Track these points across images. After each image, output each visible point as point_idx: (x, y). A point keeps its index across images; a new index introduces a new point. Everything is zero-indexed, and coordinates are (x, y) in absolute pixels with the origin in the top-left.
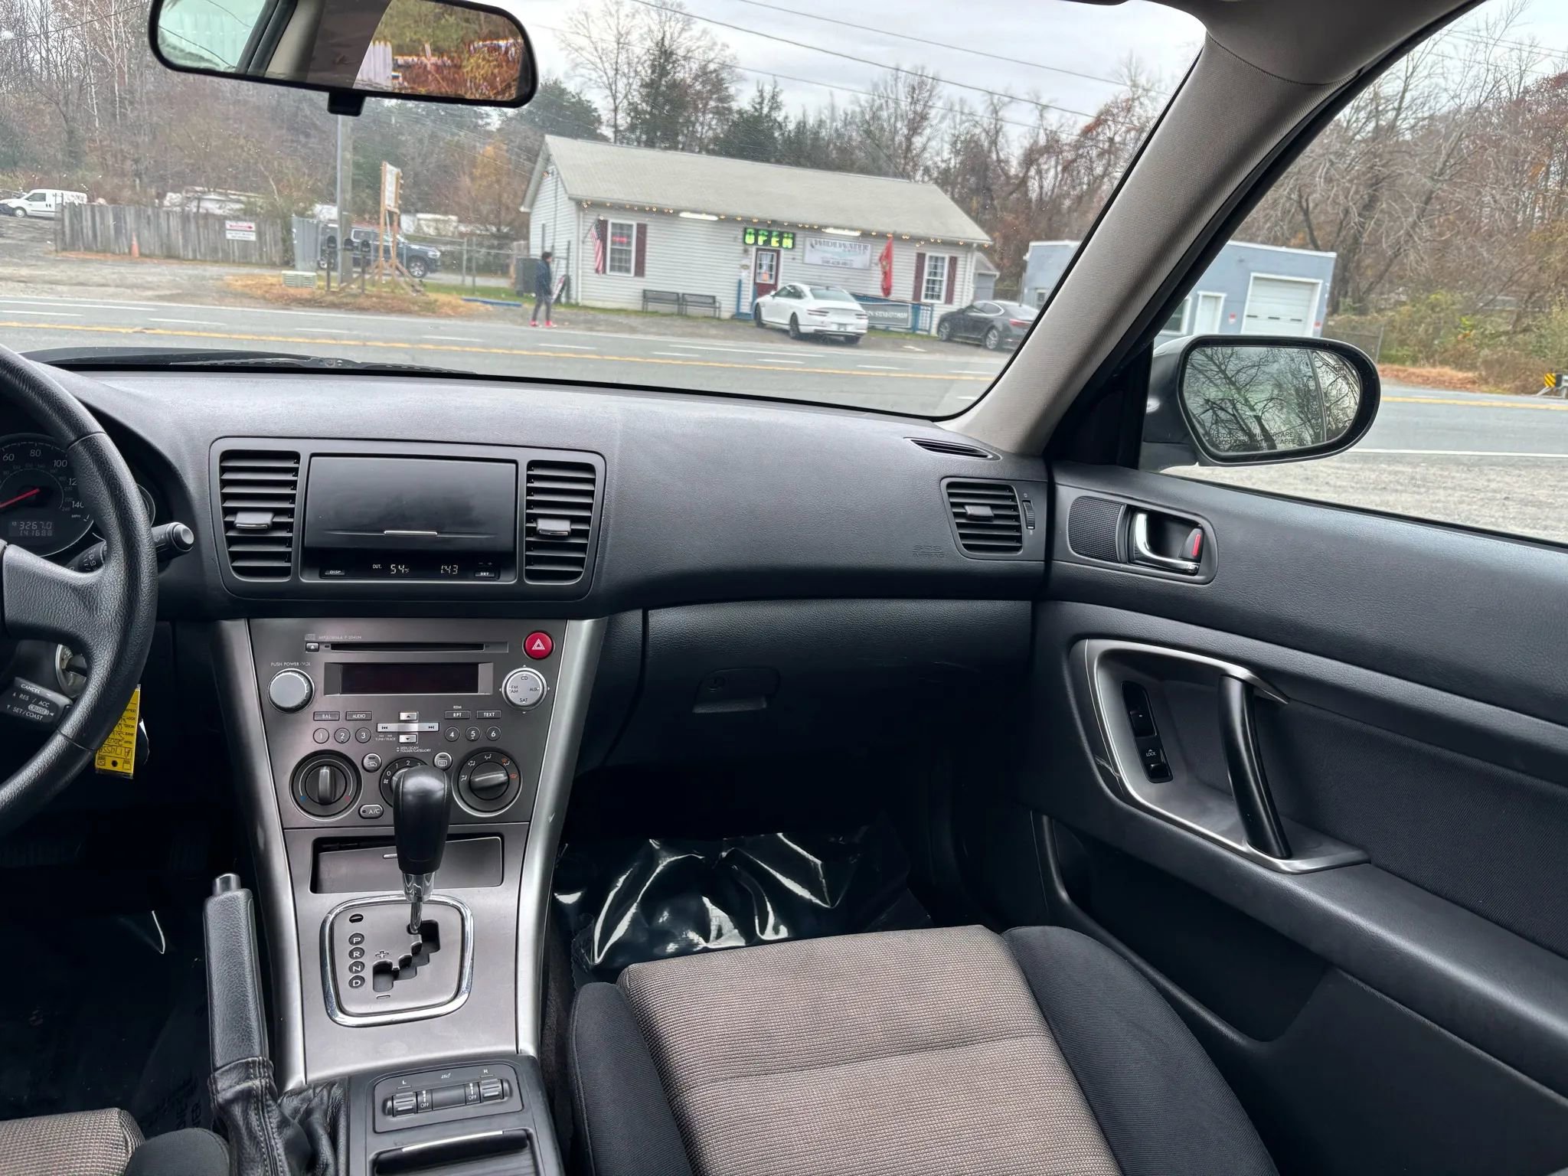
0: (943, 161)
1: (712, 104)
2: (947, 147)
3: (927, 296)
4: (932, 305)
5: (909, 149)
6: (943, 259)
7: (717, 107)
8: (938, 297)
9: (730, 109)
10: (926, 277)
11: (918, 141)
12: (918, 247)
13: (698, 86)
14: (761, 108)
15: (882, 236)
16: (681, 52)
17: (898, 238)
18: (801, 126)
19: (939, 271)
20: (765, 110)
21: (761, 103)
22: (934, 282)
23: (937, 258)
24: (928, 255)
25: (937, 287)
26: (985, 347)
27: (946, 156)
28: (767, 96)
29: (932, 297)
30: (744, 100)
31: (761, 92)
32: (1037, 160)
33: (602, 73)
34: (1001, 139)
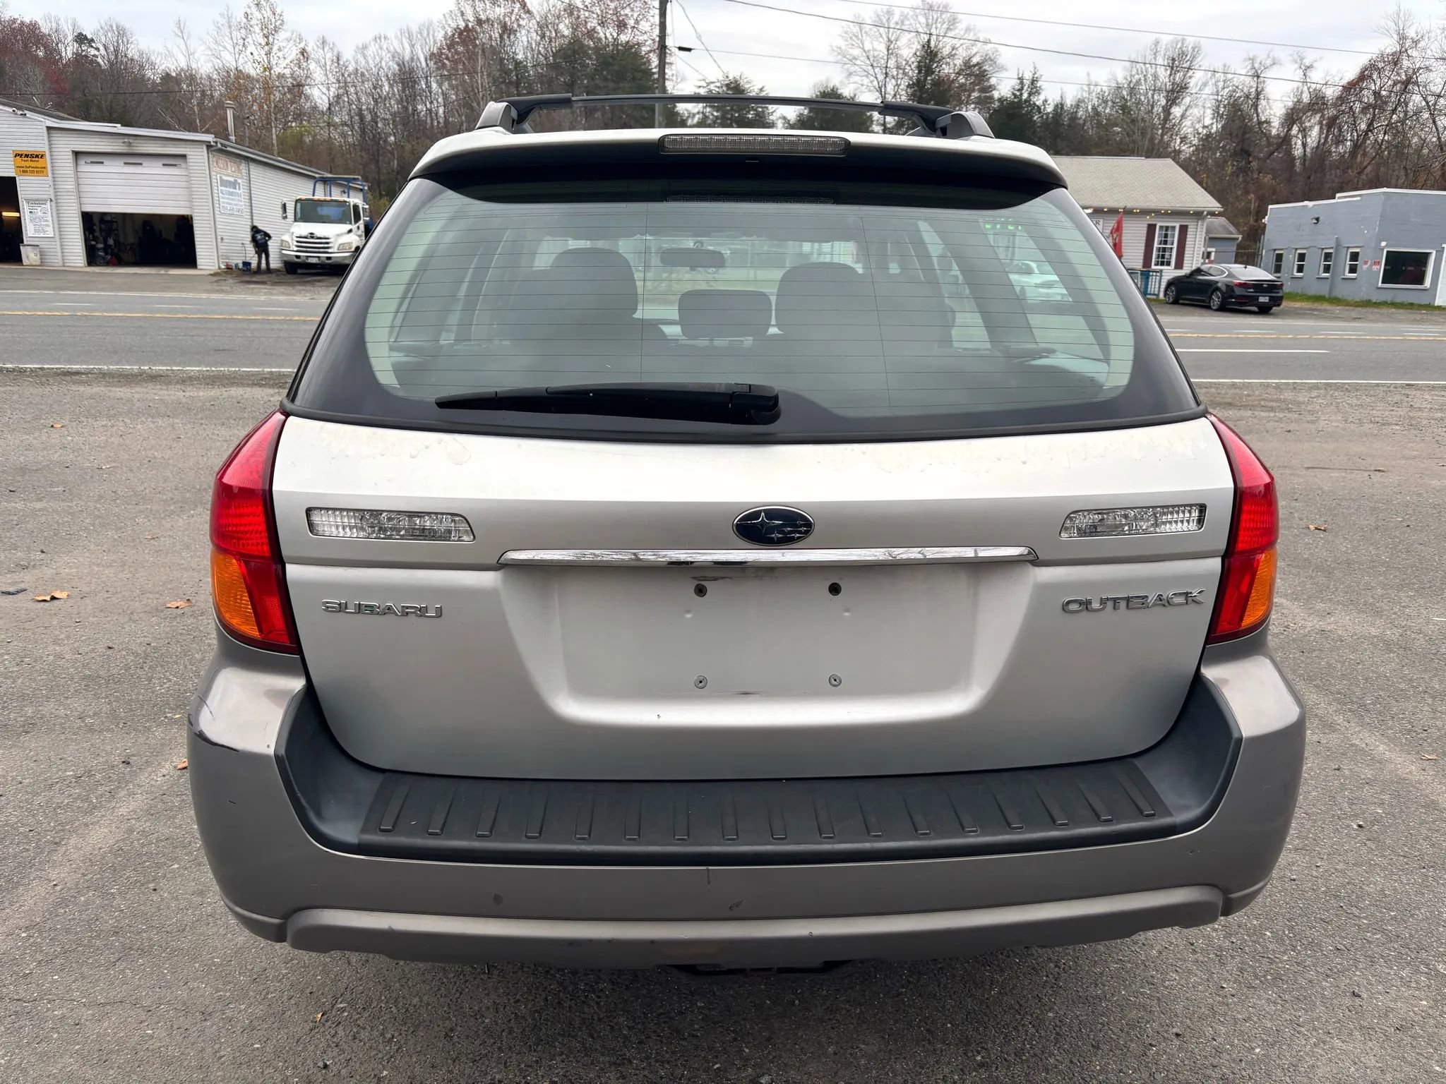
0: (1204, 127)
1: (975, 94)
2: (1209, 112)
3: (1157, 264)
4: (1161, 271)
5: (1166, 119)
6: (1174, 228)
7: (979, 98)
8: (1169, 264)
9: (991, 98)
10: (1156, 245)
11: (1177, 111)
12: (1148, 220)
13: (962, 80)
14: (1021, 94)
15: (1113, 211)
16: (946, 51)
17: (1129, 212)
18: (1060, 107)
19: (1169, 239)
20: (1025, 96)
21: (1020, 90)
22: (1164, 250)
23: (1167, 228)
24: (1158, 225)
25: (1167, 254)
26: (1208, 307)
27: (1208, 121)
28: (1027, 83)
29: (1162, 264)
30: (1004, 87)
31: (1021, 79)
32: (1301, 118)
33: (872, 78)
34: (1263, 103)
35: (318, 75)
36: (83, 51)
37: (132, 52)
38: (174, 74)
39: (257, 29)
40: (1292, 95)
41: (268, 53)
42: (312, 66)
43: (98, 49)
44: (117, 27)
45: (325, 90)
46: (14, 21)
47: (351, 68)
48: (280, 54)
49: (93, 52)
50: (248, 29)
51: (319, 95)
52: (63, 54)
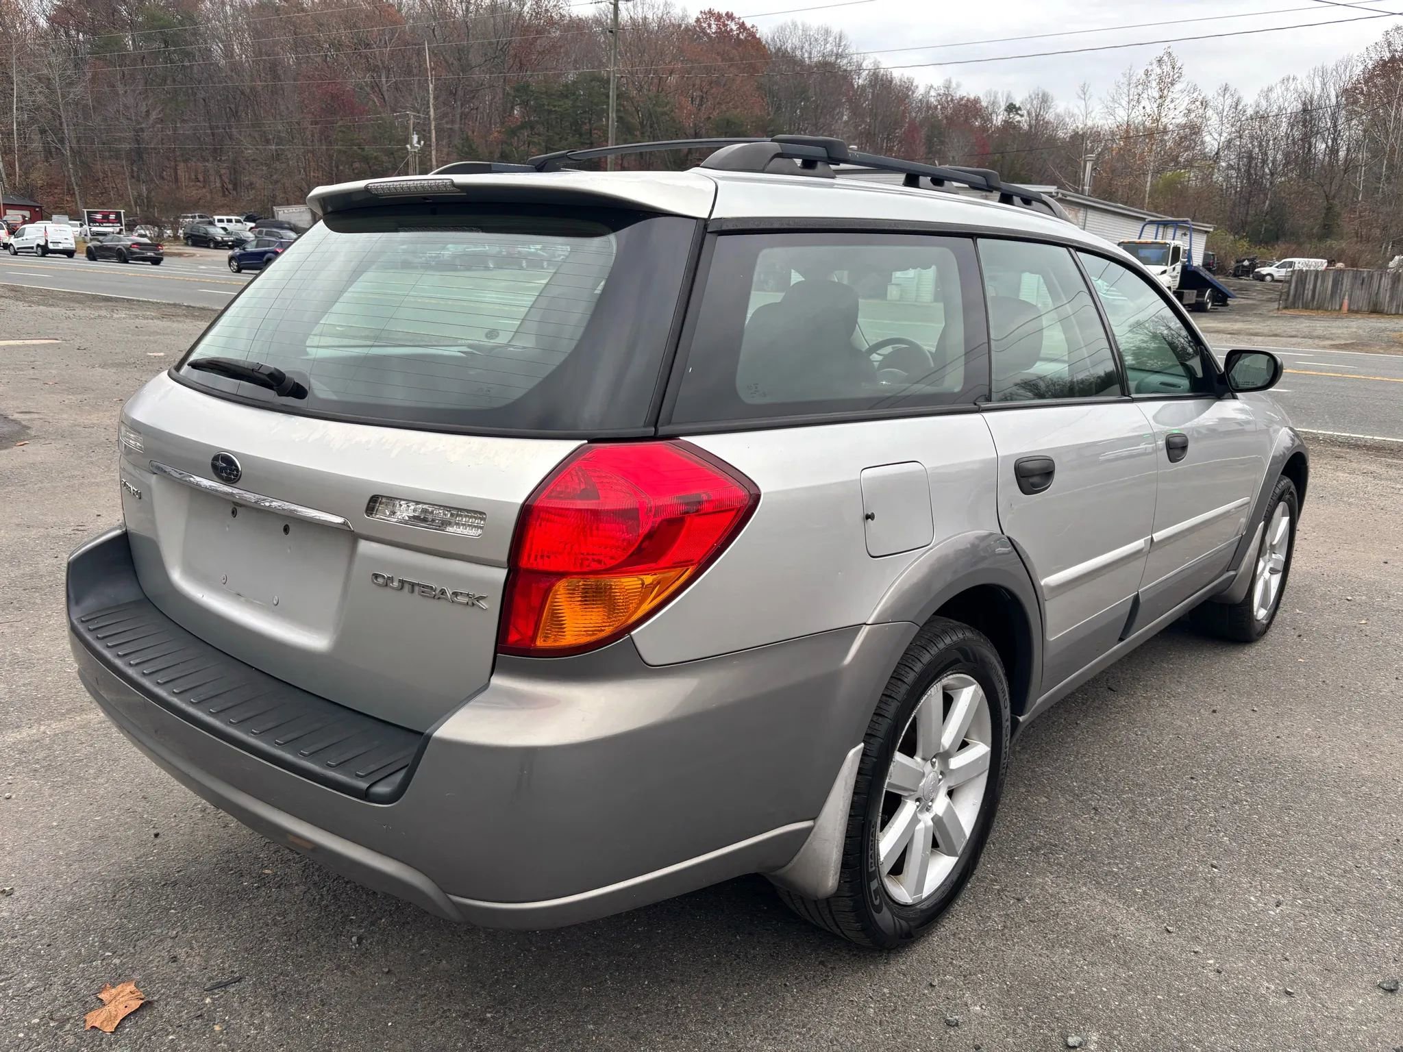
35: (1214, 120)
36: (1010, 118)
37: (1050, 116)
38: (1081, 133)
39: (1154, 84)
41: (1160, 106)
42: (1210, 113)
43: (1022, 116)
44: (1044, 95)
45: (1216, 136)
46: (962, 99)
47: (1250, 112)
48: (1172, 106)
49: (1018, 118)
50: (1145, 85)
51: (1211, 141)
52: (995, 122)
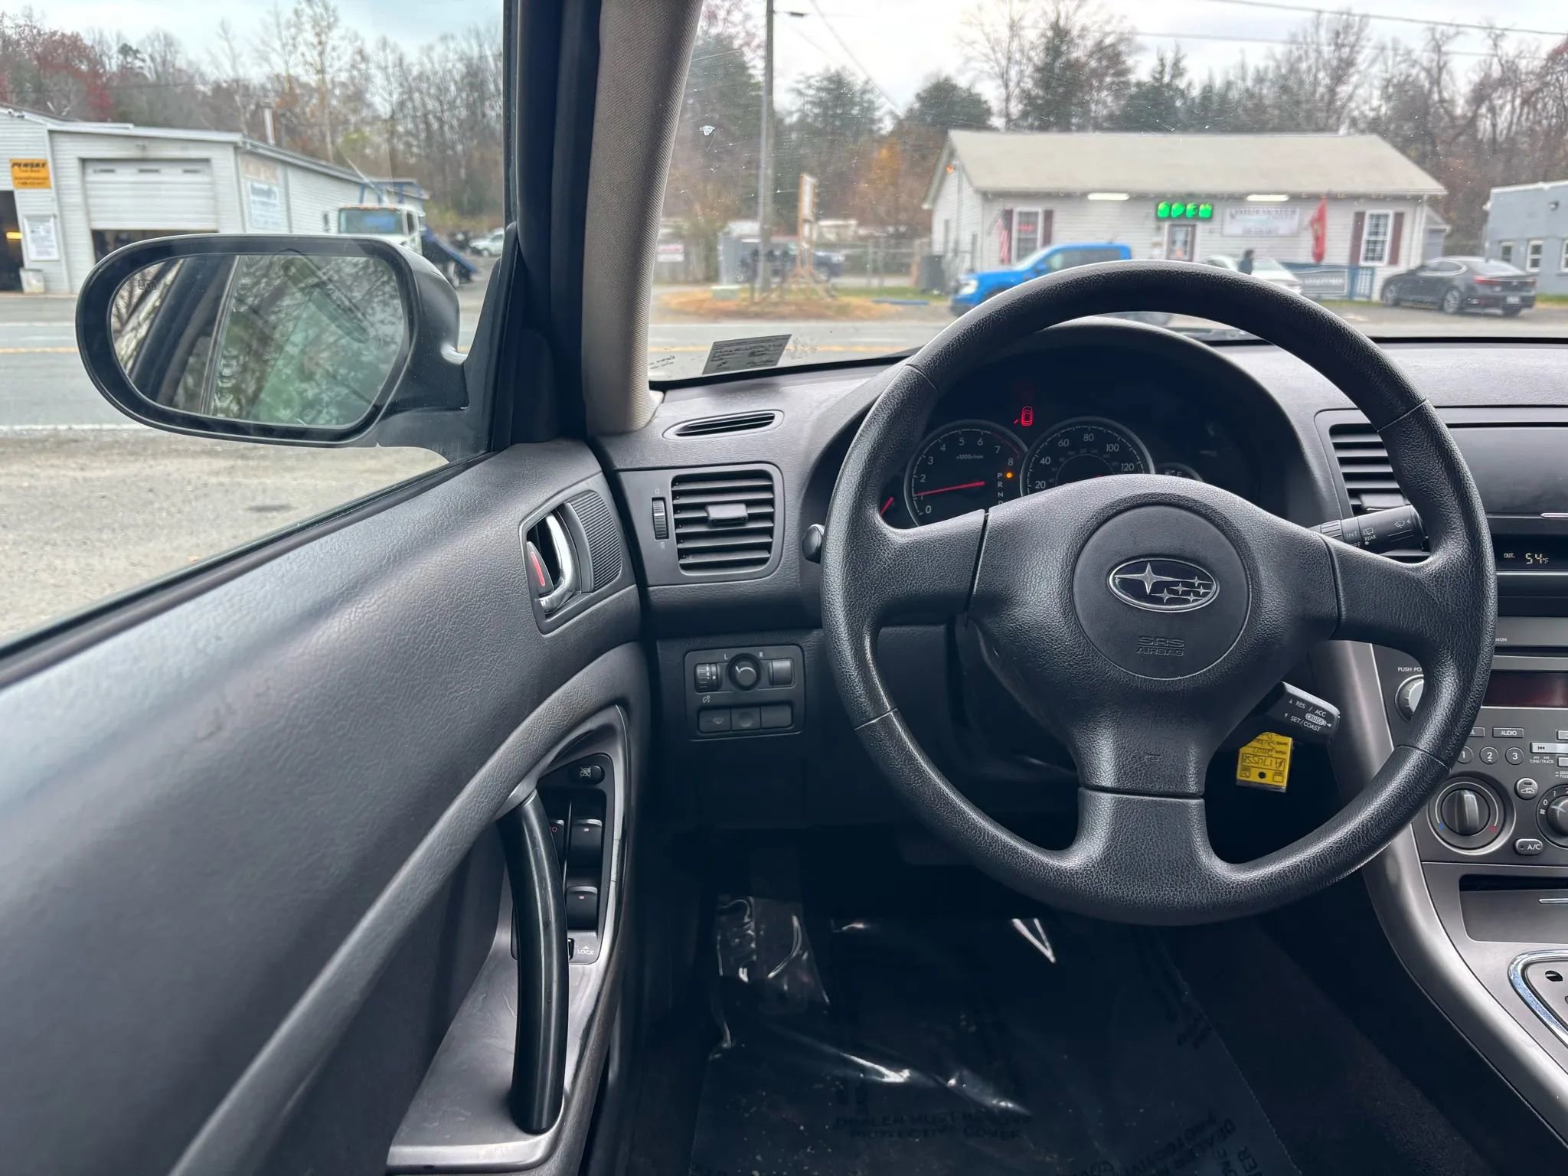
0: (1372, 109)
1: (1108, 79)
2: (1377, 93)
3: (1366, 259)
4: (1372, 269)
5: (1332, 101)
6: (1386, 216)
7: (1113, 83)
8: (1380, 259)
9: (1127, 84)
10: (1365, 236)
11: (1344, 90)
12: (1358, 207)
13: (1093, 64)
14: (1162, 78)
15: (1312, 198)
16: (1075, 33)
17: (1333, 198)
18: (1207, 91)
19: (1381, 230)
20: (1166, 79)
21: (1162, 73)
22: (1375, 242)
23: (1378, 217)
24: (1368, 212)
25: (1379, 248)
26: (1440, 309)
27: (1375, 103)
28: (1169, 62)
29: (1373, 259)
30: (1142, 70)
31: (1162, 61)
32: (1489, 96)
33: (992, 64)
34: (1445, 76)
35: (379, 79)
36: (127, 63)
37: (181, 63)
38: (224, 85)
39: (308, 28)
40: (1478, 69)
41: (321, 53)
42: (373, 71)
43: (143, 61)
44: (166, 37)
45: (386, 96)
46: (54, 34)
47: (415, 71)
48: (335, 55)
49: (138, 63)
50: (299, 27)
51: (381, 100)
52: (108, 67)
